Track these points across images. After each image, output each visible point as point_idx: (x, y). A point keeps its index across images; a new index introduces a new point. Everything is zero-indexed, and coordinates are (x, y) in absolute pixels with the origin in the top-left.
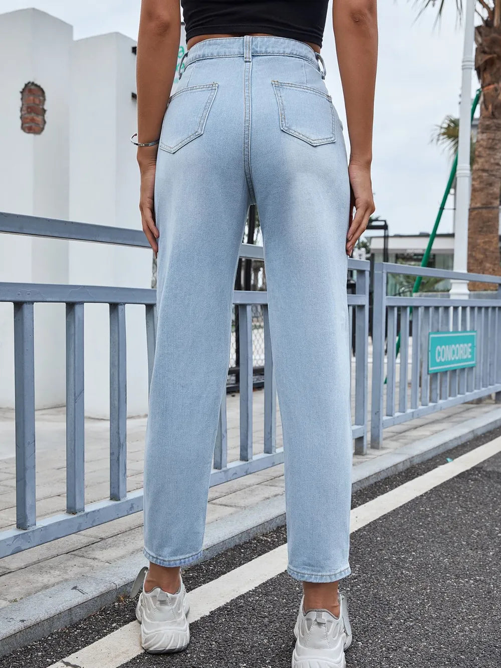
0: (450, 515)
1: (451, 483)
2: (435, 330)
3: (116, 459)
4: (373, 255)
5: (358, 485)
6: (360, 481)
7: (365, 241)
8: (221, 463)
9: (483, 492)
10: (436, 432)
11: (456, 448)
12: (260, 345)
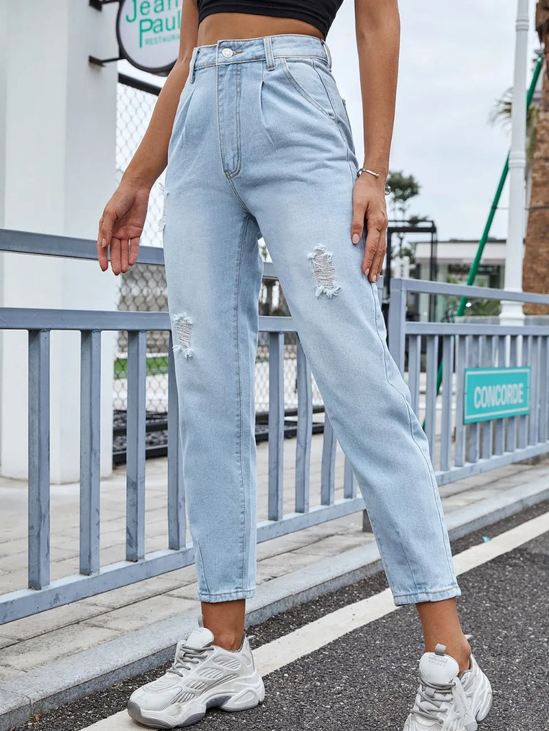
0: (474, 610)
1: (482, 569)
2: (474, 365)
3: (36, 534)
4: (419, 266)
5: (361, 572)
6: (364, 567)
7: (409, 247)
8: (178, 541)
9: (522, 581)
10: (473, 502)
11: (498, 524)
12: (265, 384)
